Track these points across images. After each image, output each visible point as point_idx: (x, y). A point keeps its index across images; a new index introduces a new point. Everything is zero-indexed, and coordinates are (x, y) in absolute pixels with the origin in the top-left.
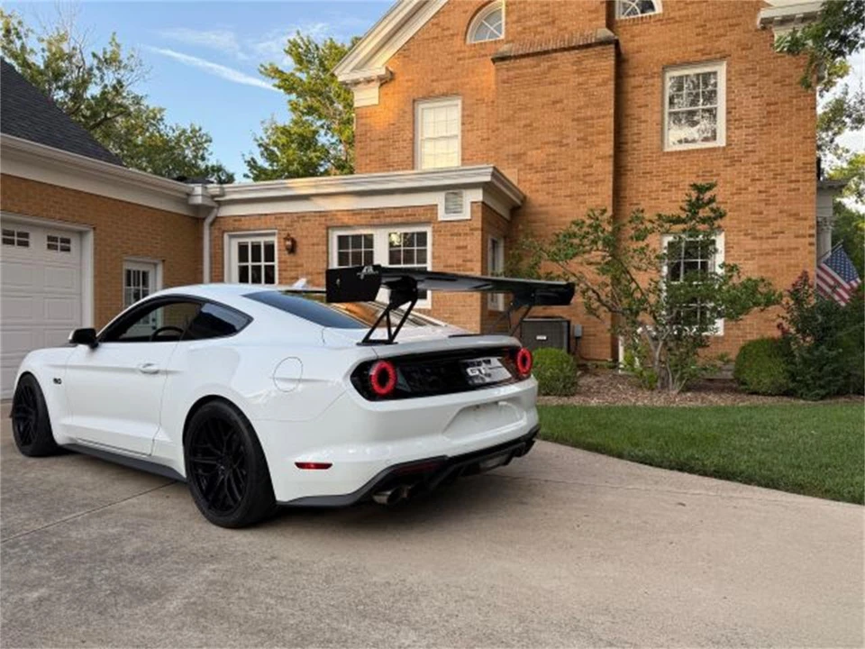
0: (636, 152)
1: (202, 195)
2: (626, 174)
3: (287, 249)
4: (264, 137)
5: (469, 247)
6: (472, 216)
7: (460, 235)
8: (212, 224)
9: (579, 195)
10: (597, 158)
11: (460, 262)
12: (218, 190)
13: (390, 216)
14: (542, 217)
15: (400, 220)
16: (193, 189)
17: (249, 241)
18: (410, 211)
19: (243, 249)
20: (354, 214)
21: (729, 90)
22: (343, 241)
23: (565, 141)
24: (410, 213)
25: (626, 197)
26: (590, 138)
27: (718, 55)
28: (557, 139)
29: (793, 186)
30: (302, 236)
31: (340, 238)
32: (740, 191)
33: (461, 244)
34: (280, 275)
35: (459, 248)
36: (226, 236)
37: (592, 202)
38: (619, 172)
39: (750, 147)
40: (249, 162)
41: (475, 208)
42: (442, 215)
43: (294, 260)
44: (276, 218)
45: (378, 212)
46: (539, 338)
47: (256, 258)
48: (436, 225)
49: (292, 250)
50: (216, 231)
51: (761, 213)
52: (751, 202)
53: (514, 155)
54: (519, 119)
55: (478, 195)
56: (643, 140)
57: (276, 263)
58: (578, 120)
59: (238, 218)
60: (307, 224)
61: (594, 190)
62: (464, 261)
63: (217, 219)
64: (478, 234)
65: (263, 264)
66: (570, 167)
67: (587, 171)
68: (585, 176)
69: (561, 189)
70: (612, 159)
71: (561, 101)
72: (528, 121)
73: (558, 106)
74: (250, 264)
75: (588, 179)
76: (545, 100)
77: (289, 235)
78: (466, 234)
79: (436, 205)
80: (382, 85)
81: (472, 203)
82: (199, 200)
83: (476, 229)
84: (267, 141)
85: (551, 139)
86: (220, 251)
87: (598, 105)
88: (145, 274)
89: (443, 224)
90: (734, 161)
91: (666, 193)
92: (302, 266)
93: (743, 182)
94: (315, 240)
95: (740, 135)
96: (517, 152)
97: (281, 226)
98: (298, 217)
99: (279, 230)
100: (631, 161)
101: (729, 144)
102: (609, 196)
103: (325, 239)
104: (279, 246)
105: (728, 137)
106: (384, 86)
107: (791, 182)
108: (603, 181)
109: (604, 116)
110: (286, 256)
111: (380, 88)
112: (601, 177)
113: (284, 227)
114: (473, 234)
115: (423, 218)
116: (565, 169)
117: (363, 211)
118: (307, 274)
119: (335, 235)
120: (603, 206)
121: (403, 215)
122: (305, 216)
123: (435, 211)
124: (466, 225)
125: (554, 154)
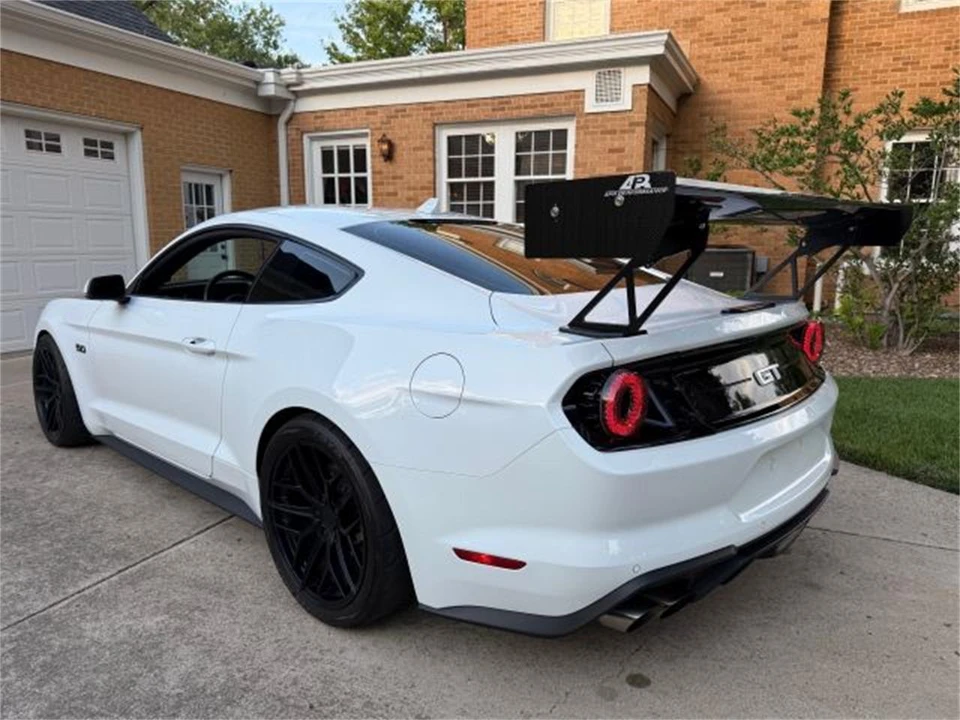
0: (859, 15)
1: (275, 84)
2: (843, 47)
3: (384, 155)
4: (346, 16)
5: (627, 151)
6: (633, 106)
7: (614, 132)
8: (288, 123)
9: (774, 77)
10: (805, 23)
12: (294, 76)
13: (518, 108)
14: (723, 107)
15: (531, 112)
16: (263, 75)
17: (335, 144)
18: (546, 99)
19: (327, 155)
20: (469, 106)
22: (454, 144)
24: (546, 101)
25: (839, 80)
30: (401, 139)
31: (450, 138)
33: (616, 145)
34: (374, 189)
35: (611, 151)
36: (305, 137)
37: (792, 85)
38: (833, 44)
40: (328, 49)
41: (638, 94)
42: (591, 105)
43: (391, 168)
44: (368, 113)
45: (502, 102)
46: (713, 274)
47: (344, 168)
48: (582, 120)
49: (389, 156)
50: (294, 132)
53: (686, 21)
55: (643, 75)
57: (369, 174)
59: (319, 115)
60: (407, 120)
61: (797, 69)
63: (293, 115)
64: (641, 131)
65: (352, 175)
66: (764, 38)
67: (790, 42)
68: (784, 49)
69: (749, 68)
70: (827, 24)
74: (336, 175)
75: (790, 53)
77: (384, 135)
78: (623, 132)
79: (583, 91)
81: (634, 86)
82: (270, 91)
83: (638, 124)
84: (350, 21)
86: (300, 158)
88: (209, 188)
89: (591, 117)
91: (899, 74)
92: (401, 178)
94: (418, 143)
96: (689, 17)
97: (374, 123)
98: (397, 111)
99: (372, 129)
100: (848, 26)
102: (818, 78)
103: (430, 140)
104: (372, 151)
108: (811, 56)
110: (381, 164)
112: (808, 51)
113: (378, 125)
114: (633, 131)
115: (564, 109)
116: (758, 40)
117: (481, 101)
118: (409, 189)
119: (443, 136)
120: (808, 91)
121: (536, 106)
122: (405, 110)
123: (581, 99)
124: (624, 119)
125: (743, 19)
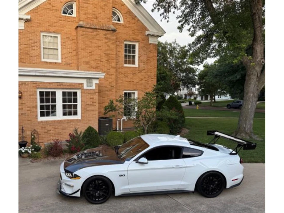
5: (94, 99)
6: (95, 88)
7: (91, 94)
9: (106, 78)
10: (111, 67)
11: (91, 103)
13: (65, 86)
20: (49, 84)
21: (139, 52)
22: (41, 94)
23: (102, 60)
24: (73, 85)
26: (109, 61)
27: (137, 41)
28: (99, 59)
29: (152, 80)
30: (24, 92)
31: (40, 92)
32: (142, 80)
33: (92, 97)
35: (91, 98)
37: (110, 80)
39: (144, 68)
41: (96, 86)
42: (85, 87)
45: (60, 84)
48: (83, 90)
49: (21, 97)
51: (146, 86)
52: (144, 83)
54: (87, 50)
55: (97, 81)
56: (119, 62)
58: (106, 54)
60: (26, 86)
61: (110, 77)
62: (93, 103)
64: (97, 94)
67: (109, 71)
68: (108, 72)
70: (115, 68)
71: (100, 47)
72: (90, 51)
73: (100, 48)
75: (109, 73)
76: (96, 45)
78: (93, 94)
79: (83, 83)
80: (26, 22)
81: (95, 84)
83: (97, 92)
85: (98, 59)
87: (111, 50)
89: (85, 90)
90: (140, 72)
92: (25, 104)
93: (142, 77)
94: (31, 93)
95: (142, 64)
98: (22, 83)
101: (139, 67)
103: (35, 93)
105: (139, 65)
106: (27, 22)
107: (152, 79)
108: (113, 74)
109: (113, 54)
111: (25, 22)
112: (112, 73)
114: (95, 94)
115: (78, 87)
116: (102, 69)
117: (54, 83)
118: (28, 107)
119: (38, 91)
120: (113, 82)
121: (70, 86)
122: (26, 83)
123: (82, 85)
124: (93, 91)
125: (99, 64)
